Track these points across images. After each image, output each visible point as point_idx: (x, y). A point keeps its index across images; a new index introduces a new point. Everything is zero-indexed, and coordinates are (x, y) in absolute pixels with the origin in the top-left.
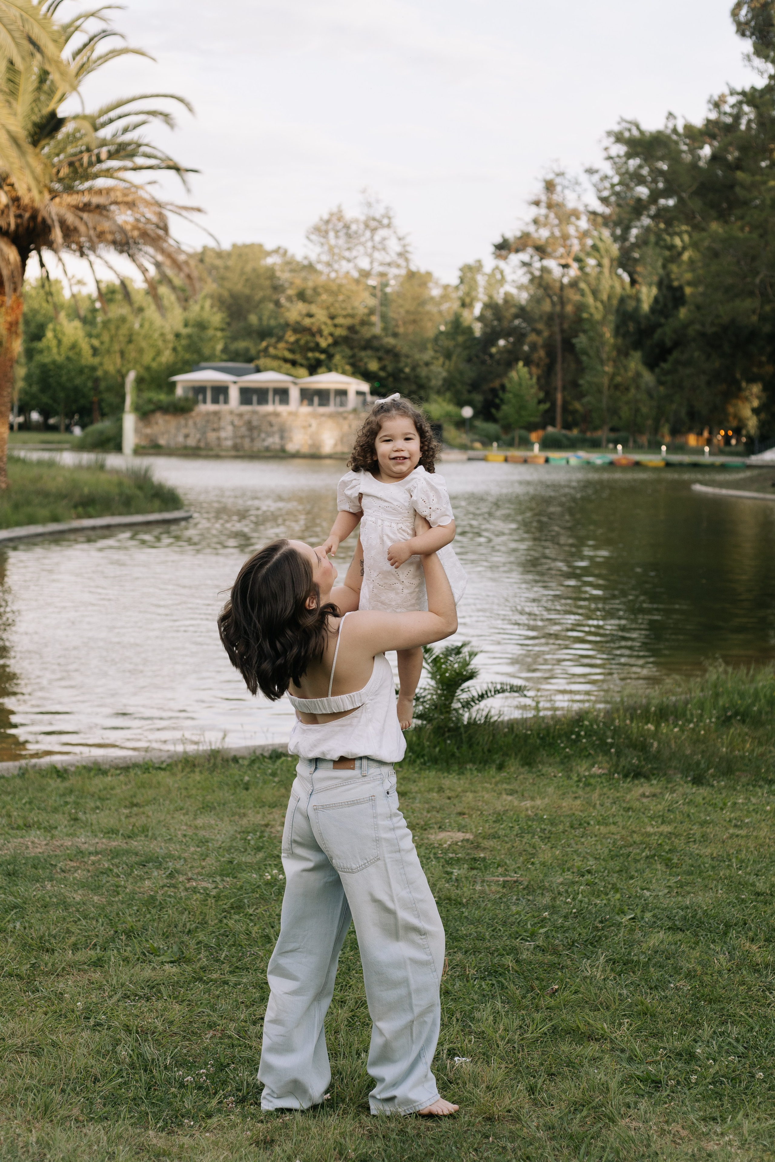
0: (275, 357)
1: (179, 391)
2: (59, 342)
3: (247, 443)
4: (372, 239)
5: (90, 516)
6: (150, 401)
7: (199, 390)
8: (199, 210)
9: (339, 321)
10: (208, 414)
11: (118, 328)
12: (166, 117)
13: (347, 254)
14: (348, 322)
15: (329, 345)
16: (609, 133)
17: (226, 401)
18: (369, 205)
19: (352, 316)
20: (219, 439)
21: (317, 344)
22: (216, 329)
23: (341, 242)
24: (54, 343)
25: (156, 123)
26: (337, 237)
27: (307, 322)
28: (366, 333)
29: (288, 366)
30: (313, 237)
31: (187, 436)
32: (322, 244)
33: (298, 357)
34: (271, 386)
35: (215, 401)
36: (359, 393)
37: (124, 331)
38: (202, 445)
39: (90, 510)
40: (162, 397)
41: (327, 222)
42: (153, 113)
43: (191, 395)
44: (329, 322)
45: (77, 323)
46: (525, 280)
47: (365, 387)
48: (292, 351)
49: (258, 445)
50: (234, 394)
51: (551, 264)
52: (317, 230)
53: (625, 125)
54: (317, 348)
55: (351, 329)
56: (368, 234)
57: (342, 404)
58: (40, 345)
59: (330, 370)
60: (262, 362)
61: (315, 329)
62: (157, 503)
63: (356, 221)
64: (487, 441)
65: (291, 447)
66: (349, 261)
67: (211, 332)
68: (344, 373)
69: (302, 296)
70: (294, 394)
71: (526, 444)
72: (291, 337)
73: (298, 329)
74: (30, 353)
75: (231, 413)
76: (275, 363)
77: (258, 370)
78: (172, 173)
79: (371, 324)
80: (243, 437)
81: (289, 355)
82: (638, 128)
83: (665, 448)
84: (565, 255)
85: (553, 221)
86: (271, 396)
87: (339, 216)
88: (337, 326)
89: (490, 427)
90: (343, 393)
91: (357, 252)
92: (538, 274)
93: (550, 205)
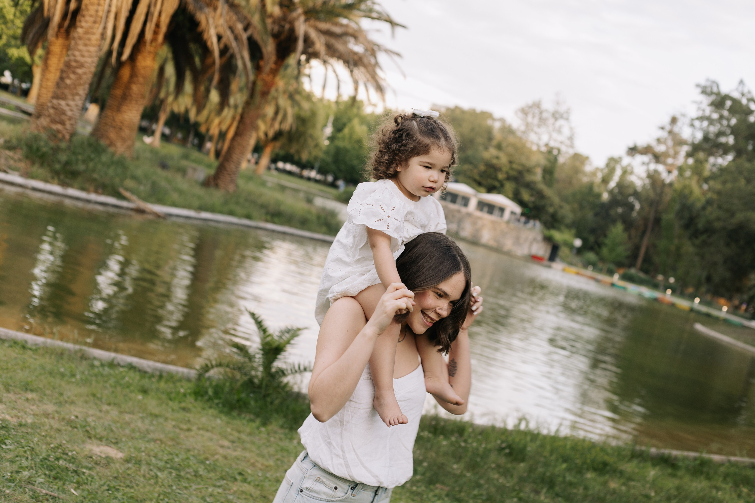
0: (470, 178)
4: (553, 124)
5: (274, 222)
8: (399, 55)
9: (515, 166)
13: (536, 129)
14: (520, 168)
15: (503, 179)
16: (698, 86)
18: (558, 103)
19: (523, 165)
21: (497, 177)
23: (536, 121)
26: (534, 117)
27: (495, 161)
28: (529, 178)
29: (474, 184)
30: (520, 114)
32: (523, 120)
33: (484, 181)
34: (461, 194)
36: (513, 213)
39: (276, 220)
41: (530, 107)
44: (508, 165)
45: (365, 128)
46: (644, 175)
47: (518, 210)
48: (481, 176)
52: (523, 110)
53: (708, 84)
54: (496, 179)
55: (520, 173)
56: (551, 121)
57: (501, 216)
59: (499, 192)
60: (461, 178)
61: (498, 167)
62: (324, 229)
63: (547, 111)
64: (586, 264)
66: (536, 133)
68: (508, 197)
69: (499, 147)
70: (473, 203)
71: (611, 273)
72: (482, 168)
73: (488, 164)
76: (469, 181)
77: (457, 182)
79: (534, 174)
81: (477, 178)
82: (718, 87)
83: (697, 300)
84: (672, 165)
85: (670, 143)
86: (459, 200)
87: (537, 105)
88: (512, 169)
89: (591, 256)
90: (502, 210)
91: (543, 130)
92: (652, 173)
93: (670, 132)
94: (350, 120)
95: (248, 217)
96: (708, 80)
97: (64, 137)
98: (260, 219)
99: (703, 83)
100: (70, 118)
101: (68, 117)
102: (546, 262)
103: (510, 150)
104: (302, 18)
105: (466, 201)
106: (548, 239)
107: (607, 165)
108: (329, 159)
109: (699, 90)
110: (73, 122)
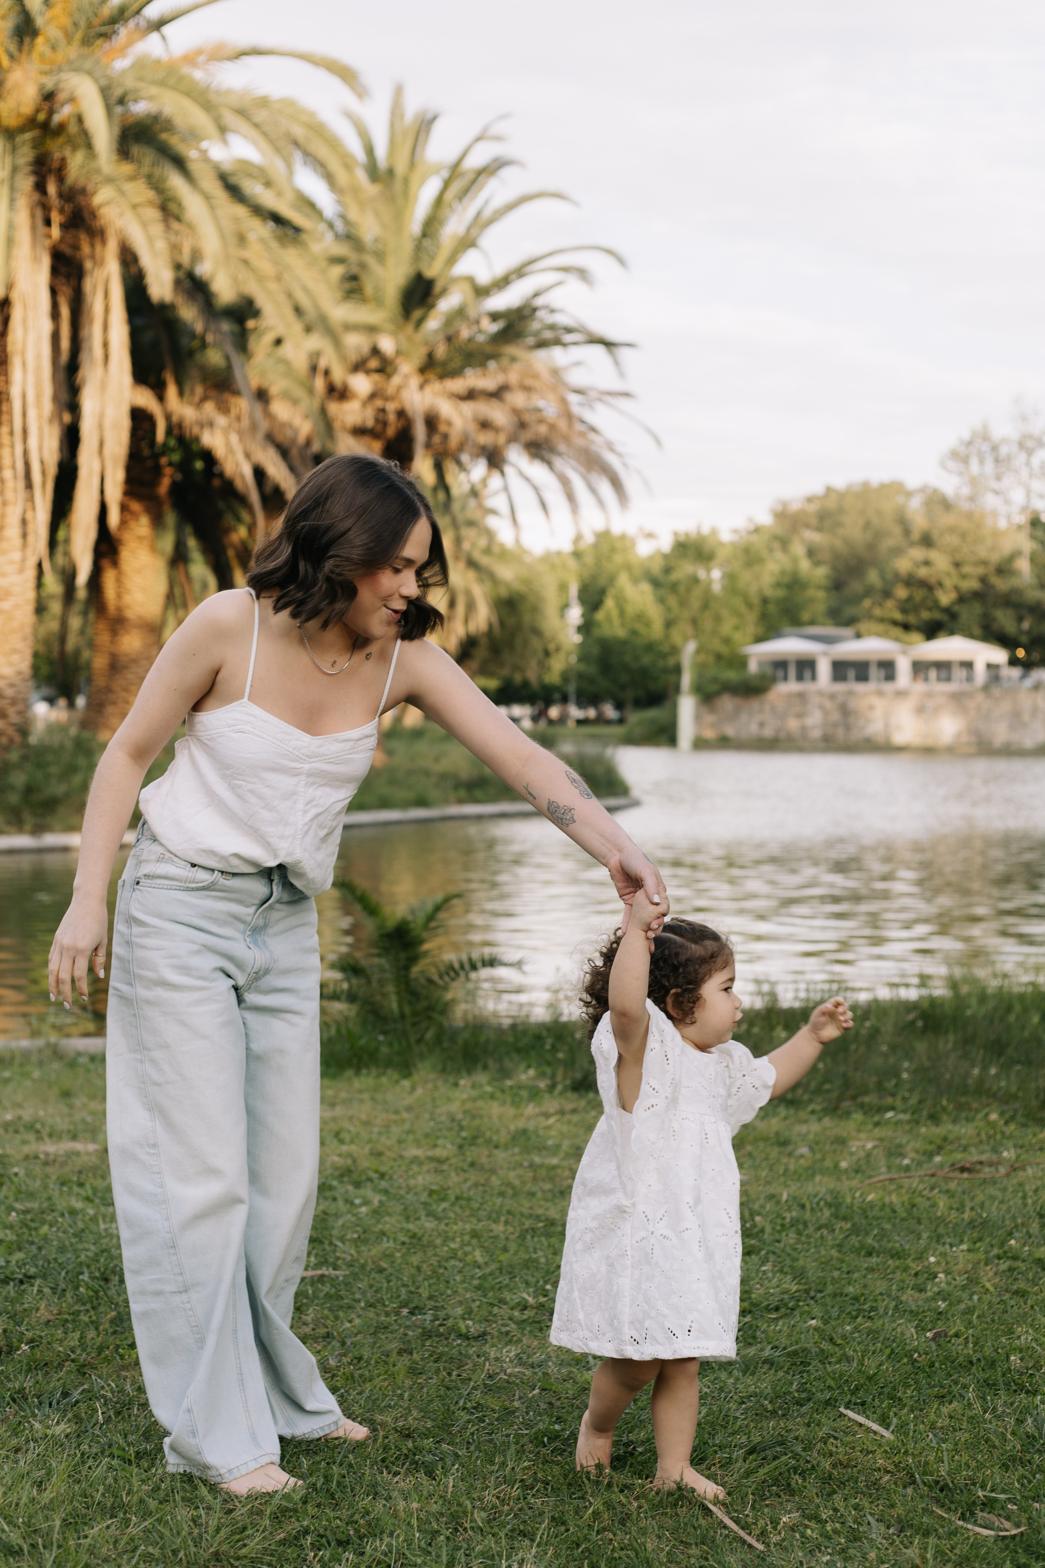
0: (882, 620)
1: (753, 667)
2: (622, 613)
3: (840, 733)
4: (1028, 463)
6: (715, 680)
7: (780, 665)
8: (626, 395)
9: (967, 569)
10: (790, 696)
11: (689, 590)
12: (582, 273)
13: (994, 484)
14: (980, 571)
15: (953, 604)
17: (814, 677)
18: (1024, 418)
19: (984, 563)
20: (804, 729)
21: (936, 602)
22: (819, 587)
23: (989, 468)
24: (615, 613)
25: (573, 284)
26: (982, 462)
27: (923, 572)
28: (1001, 585)
29: (898, 632)
30: (951, 464)
31: (762, 725)
32: (961, 474)
33: (912, 619)
34: (874, 658)
35: (800, 678)
36: (989, 666)
37: (697, 593)
38: (782, 735)
40: (731, 675)
41: (970, 443)
42: (565, 269)
43: (769, 671)
44: (953, 571)
45: (646, 587)
47: (999, 655)
48: (904, 611)
49: (856, 735)
50: (824, 669)
52: (954, 455)
54: (936, 606)
55: (983, 580)
56: (1022, 457)
57: (970, 679)
58: (600, 616)
59: (952, 633)
60: (863, 626)
61: (933, 581)
63: (1004, 440)
65: (900, 738)
66: (997, 493)
67: (811, 592)
68: (972, 636)
69: (927, 541)
70: (903, 666)
72: (902, 593)
73: (910, 581)
74: (585, 628)
75: (820, 693)
76: (881, 627)
77: (858, 636)
78: (599, 349)
79: (1016, 573)
80: (835, 725)
81: (898, 616)
86: (873, 672)
87: (984, 435)
88: (964, 577)
90: (968, 665)
91: (1008, 481)
94: (612, 579)
95: (422, 802)
97: (11, 741)
98: (446, 802)
100: (14, 702)
101: (8, 701)
103: (952, 540)
104: (414, 381)
105: (888, 668)
108: (592, 670)
110: (20, 707)
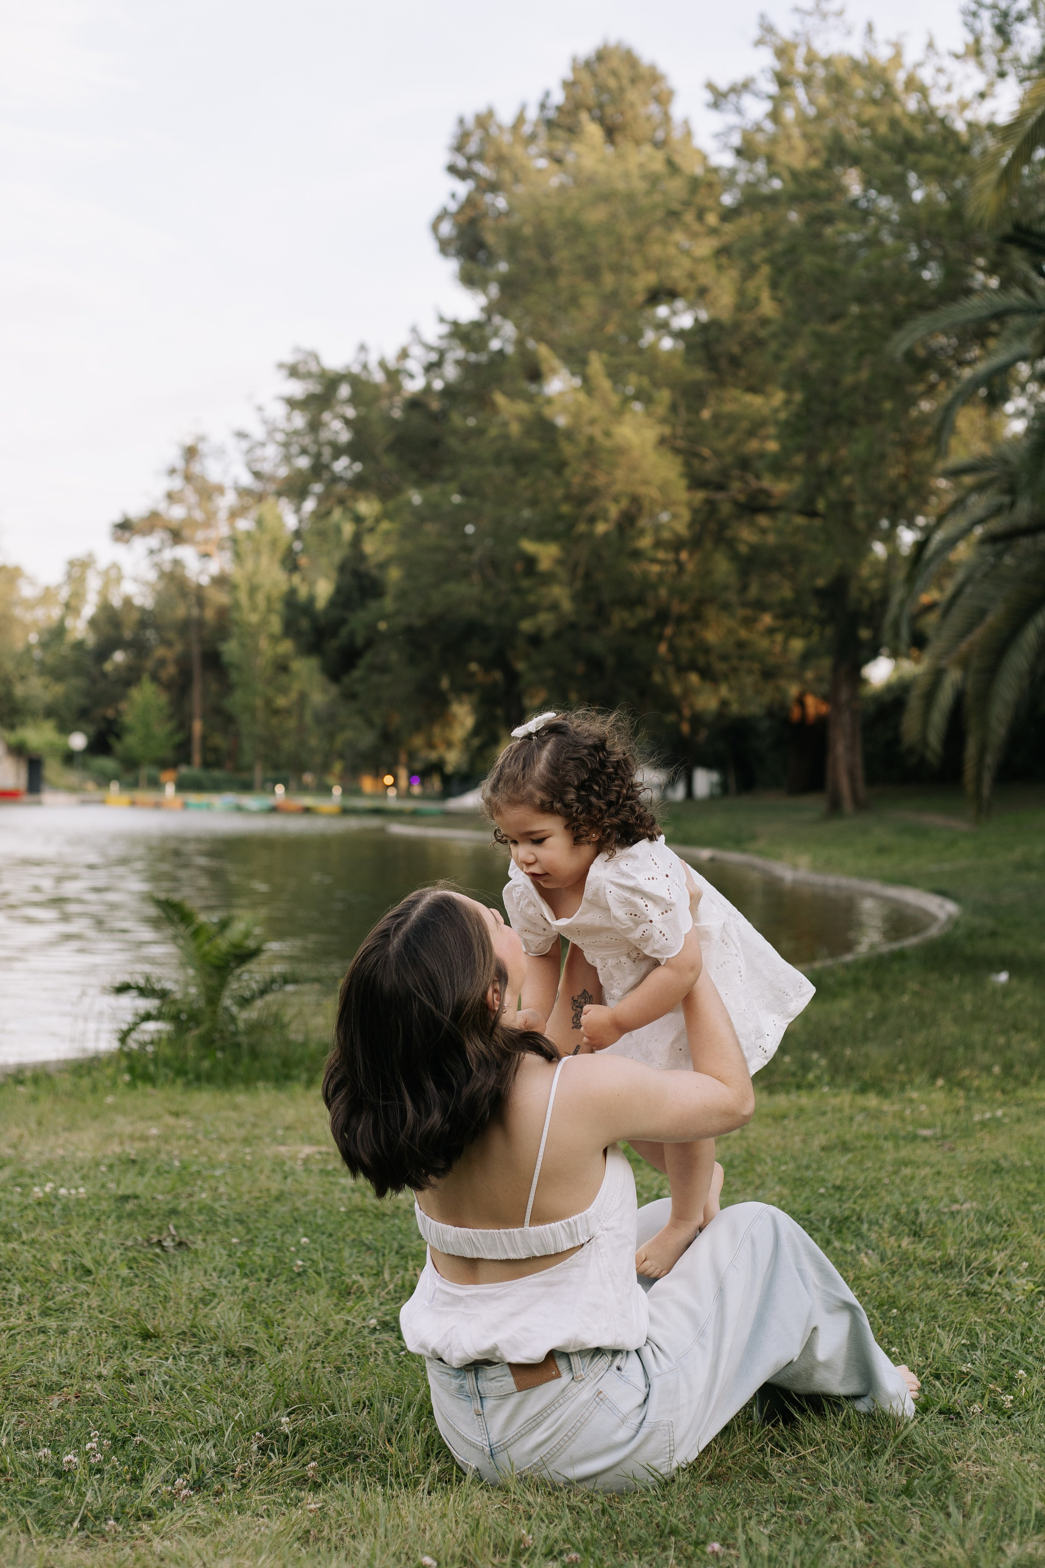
16: (281, 366)
46: (152, 575)
51: (187, 554)
53: (299, 357)
64: (103, 780)
71: (155, 784)
82: (318, 362)
83: (337, 791)
84: (206, 541)
85: (191, 497)
89: (107, 764)
92: (167, 567)
93: (188, 478)
96: (297, 350)
99: (289, 358)
102: (27, 798)
106: (18, 751)
107: (69, 576)
109: (284, 373)
